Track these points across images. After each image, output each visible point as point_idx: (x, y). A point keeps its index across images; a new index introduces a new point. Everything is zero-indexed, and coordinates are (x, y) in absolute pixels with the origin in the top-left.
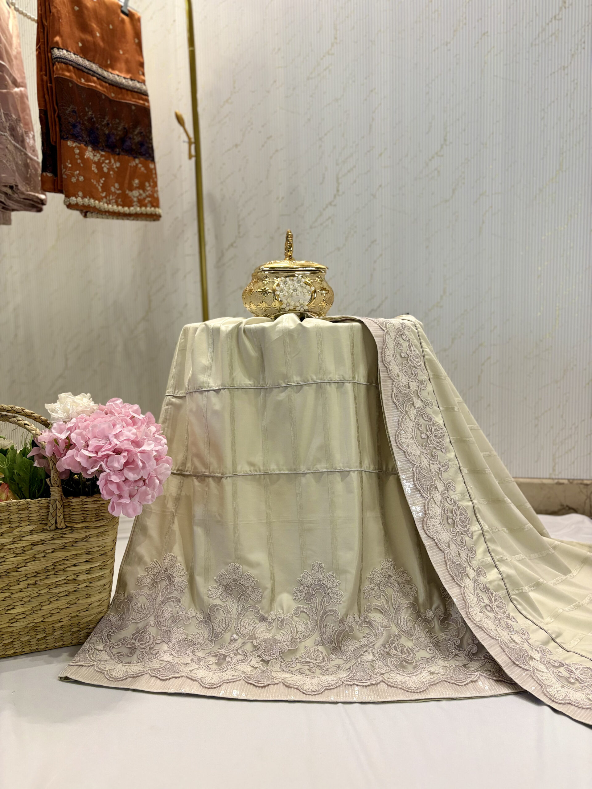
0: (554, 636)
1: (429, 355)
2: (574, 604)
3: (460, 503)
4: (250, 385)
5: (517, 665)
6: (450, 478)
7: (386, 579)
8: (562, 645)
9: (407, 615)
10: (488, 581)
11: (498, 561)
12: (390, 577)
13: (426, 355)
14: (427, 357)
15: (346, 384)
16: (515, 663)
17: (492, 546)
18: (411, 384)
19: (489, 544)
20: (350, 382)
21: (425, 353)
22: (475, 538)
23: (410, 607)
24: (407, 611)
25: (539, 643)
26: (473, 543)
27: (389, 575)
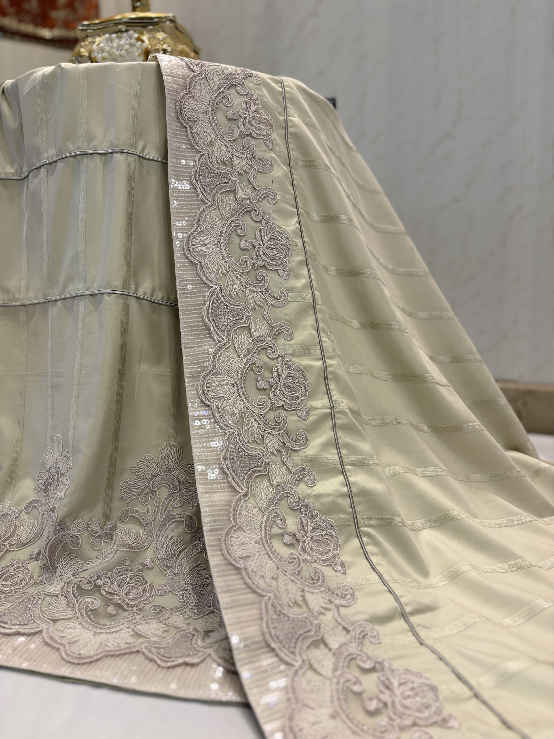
0: (408, 609)
1: (295, 126)
2: (510, 563)
3: (295, 360)
4: (11, 174)
5: (273, 650)
6: (286, 317)
7: (163, 474)
8: (418, 629)
9: (175, 533)
10: (314, 493)
11: (353, 464)
12: (169, 470)
13: (291, 126)
14: (291, 130)
15: (115, 155)
16: (268, 646)
17: (344, 438)
18: (236, 160)
19: (340, 434)
20: (122, 153)
21: (290, 124)
22: (311, 419)
23: (183, 521)
24: (177, 527)
25: (364, 617)
26: (304, 427)
27: (168, 467)
